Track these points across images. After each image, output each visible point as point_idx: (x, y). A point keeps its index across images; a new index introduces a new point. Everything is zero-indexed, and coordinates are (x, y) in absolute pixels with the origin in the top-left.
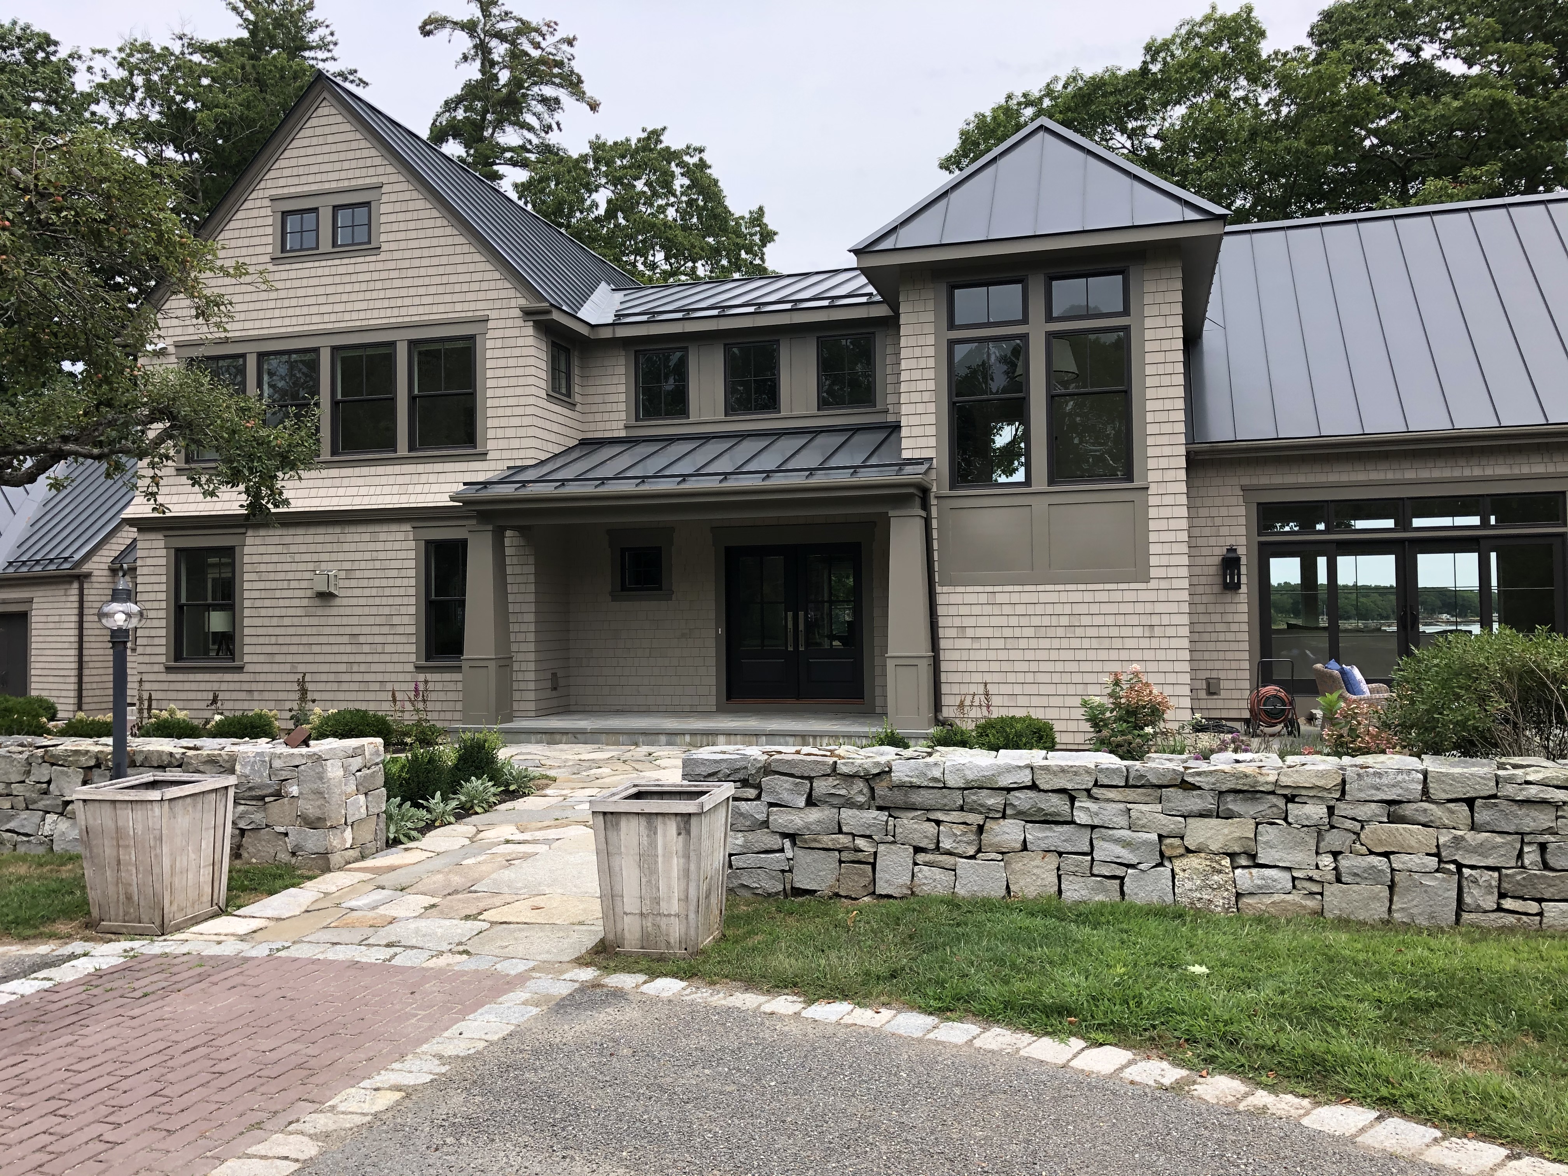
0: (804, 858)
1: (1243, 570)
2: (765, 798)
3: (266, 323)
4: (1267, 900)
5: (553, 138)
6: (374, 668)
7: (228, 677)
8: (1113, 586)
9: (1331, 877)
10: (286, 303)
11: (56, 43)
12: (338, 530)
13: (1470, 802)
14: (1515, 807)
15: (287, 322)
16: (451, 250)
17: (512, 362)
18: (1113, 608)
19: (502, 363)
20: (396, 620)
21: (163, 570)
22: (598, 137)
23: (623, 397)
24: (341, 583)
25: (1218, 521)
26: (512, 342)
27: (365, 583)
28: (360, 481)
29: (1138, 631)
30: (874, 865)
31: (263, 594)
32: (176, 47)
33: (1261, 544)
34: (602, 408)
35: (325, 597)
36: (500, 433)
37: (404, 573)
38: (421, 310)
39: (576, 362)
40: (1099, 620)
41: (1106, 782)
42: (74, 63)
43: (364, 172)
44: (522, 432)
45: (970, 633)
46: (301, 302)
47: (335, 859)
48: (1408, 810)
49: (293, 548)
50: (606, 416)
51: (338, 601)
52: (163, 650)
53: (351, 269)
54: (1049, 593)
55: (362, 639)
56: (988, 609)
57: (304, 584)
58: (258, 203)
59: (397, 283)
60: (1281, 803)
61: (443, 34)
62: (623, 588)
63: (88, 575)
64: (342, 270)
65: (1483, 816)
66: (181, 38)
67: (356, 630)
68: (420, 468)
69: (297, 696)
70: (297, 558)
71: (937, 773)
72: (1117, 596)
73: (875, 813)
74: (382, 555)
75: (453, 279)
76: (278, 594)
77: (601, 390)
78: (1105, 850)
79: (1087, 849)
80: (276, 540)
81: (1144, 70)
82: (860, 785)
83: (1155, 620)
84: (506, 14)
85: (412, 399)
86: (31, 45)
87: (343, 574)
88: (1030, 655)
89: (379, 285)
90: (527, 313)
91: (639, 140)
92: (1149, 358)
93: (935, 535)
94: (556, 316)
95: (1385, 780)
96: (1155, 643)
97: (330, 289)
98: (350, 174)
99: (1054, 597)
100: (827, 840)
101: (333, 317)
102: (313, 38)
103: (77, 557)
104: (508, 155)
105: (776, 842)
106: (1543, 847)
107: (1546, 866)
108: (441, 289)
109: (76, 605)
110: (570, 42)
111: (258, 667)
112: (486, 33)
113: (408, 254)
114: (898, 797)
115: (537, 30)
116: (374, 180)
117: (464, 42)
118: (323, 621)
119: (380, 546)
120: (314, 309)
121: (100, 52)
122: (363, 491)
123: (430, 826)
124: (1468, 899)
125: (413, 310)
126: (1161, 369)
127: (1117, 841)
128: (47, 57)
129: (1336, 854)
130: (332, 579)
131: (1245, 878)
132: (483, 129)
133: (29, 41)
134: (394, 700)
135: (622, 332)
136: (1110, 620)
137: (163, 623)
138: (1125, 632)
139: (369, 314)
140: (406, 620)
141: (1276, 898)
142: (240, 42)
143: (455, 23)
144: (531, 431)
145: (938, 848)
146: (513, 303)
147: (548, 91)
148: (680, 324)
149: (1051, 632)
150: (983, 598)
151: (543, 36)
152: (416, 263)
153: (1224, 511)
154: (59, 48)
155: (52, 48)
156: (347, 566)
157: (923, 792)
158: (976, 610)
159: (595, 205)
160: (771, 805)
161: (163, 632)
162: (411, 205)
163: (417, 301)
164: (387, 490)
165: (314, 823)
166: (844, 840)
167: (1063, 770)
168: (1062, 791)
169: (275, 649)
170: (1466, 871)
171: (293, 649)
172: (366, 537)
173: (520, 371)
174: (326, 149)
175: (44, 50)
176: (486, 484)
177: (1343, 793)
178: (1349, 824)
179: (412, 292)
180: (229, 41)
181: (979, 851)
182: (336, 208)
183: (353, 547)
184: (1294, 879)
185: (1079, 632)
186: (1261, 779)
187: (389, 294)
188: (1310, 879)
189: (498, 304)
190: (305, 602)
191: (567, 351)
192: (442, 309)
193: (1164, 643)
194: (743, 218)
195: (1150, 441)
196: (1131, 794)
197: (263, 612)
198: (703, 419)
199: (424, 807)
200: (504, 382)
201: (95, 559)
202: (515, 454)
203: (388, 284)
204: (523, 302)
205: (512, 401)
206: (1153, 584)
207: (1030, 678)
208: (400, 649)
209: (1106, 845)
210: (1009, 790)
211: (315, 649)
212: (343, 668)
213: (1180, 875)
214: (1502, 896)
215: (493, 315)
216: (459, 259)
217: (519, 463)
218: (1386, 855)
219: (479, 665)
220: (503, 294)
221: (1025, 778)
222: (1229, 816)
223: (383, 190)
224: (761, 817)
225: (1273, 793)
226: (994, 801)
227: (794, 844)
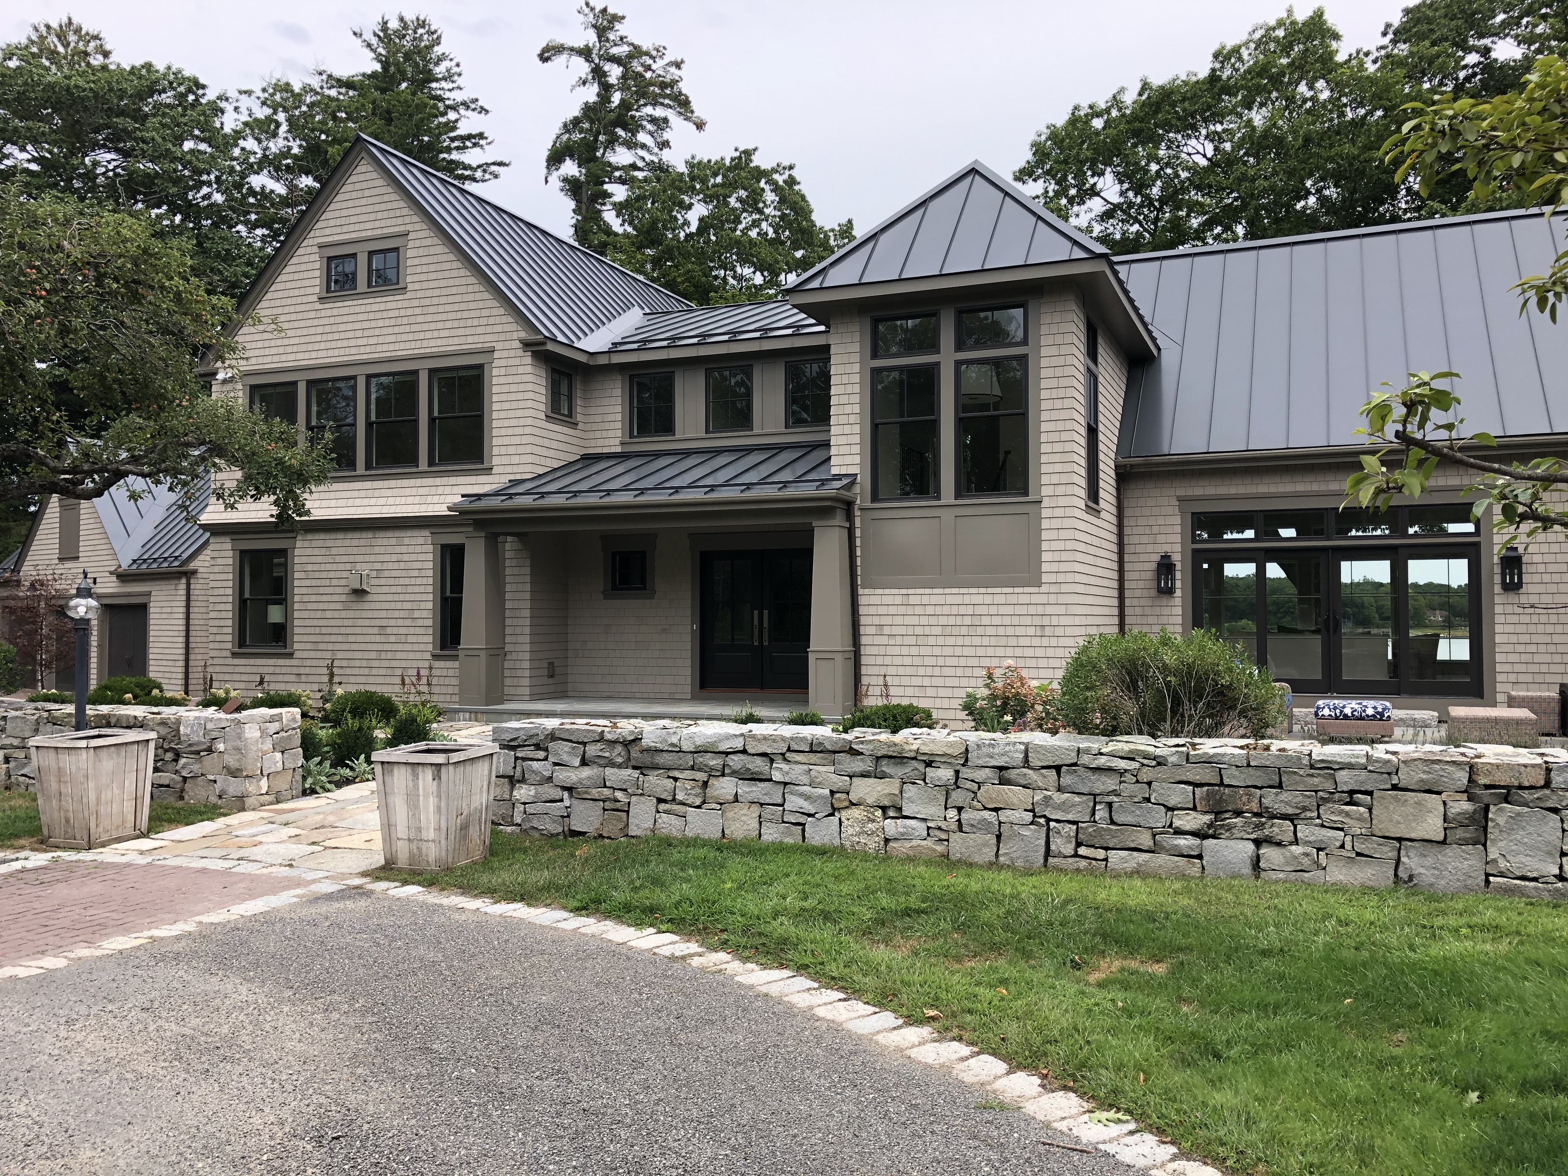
0: (579, 807)
1: (1178, 575)
2: (551, 759)
3: (314, 355)
4: (908, 845)
5: (667, 156)
6: (399, 655)
7: (281, 662)
8: (1010, 590)
9: (954, 827)
10: (330, 337)
11: (204, 87)
12: (370, 535)
13: (1058, 768)
14: (1090, 773)
15: (330, 353)
16: (463, 289)
17: (514, 388)
18: (1009, 610)
19: (505, 389)
20: (417, 614)
21: (230, 569)
22: (693, 158)
23: (619, 417)
24: (374, 582)
25: (1155, 530)
26: (513, 370)
27: (392, 581)
28: (389, 493)
29: (1031, 631)
30: (628, 812)
31: (310, 591)
32: (315, 82)
33: (1195, 552)
34: (601, 426)
35: (359, 593)
36: (503, 450)
37: (423, 573)
38: (439, 342)
39: (578, 386)
40: (996, 621)
41: (796, 748)
42: (223, 104)
43: (394, 222)
44: (521, 449)
45: (887, 630)
46: (342, 336)
47: (249, 801)
48: (1012, 774)
49: (334, 551)
50: (605, 435)
51: (369, 597)
52: (230, 638)
53: (382, 307)
54: (954, 596)
55: (389, 631)
56: (902, 610)
57: (343, 582)
58: (309, 250)
59: (420, 319)
60: (921, 767)
61: (560, 60)
62: (614, 588)
63: (194, 572)
64: (375, 307)
65: (1066, 780)
66: (321, 74)
67: (384, 623)
68: (438, 481)
69: (326, 679)
70: (338, 559)
71: (674, 740)
72: (1013, 599)
73: (630, 771)
74: (405, 557)
75: (466, 315)
76: (321, 590)
77: (601, 410)
78: (794, 802)
79: (780, 801)
80: (320, 543)
81: (1213, 78)
82: (619, 748)
83: (1046, 621)
84: (622, 39)
85: (432, 420)
86: (182, 89)
87: (374, 574)
88: (937, 651)
89: (405, 321)
90: (526, 345)
91: (733, 159)
92: (1044, 384)
93: (858, 542)
94: (550, 347)
95: (996, 751)
96: (1045, 642)
97: (366, 325)
98: (383, 223)
99: (958, 600)
100: (595, 793)
101: (368, 349)
102: (440, 70)
103: (185, 556)
104: (617, 174)
105: (557, 793)
106: (1110, 805)
107: (1113, 822)
108: (456, 324)
109: (184, 598)
110: (678, 65)
111: (305, 655)
112: (600, 58)
113: (429, 293)
114: (647, 759)
115: (647, 54)
116: (402, 229)
117: (581, 68)
118: (357, 614)
119: (404, 549)
120: (352, 343)
121: (245, 92)
122: (391, 501)
123: (348, 782)
124: (1053, 847)
125: (432, 343)
126: (1054, 394)
127: (801, 795)
128: (197, 100)
129: (960, 809)
130: (364, 578)
131: (892, 827)
132: (596, 149)
133: (180, 84)
134: (403, 683)
135: (617, 359)
136: (1007, 621)
137: (230, 615)
138: (1020, 631)
139: (397, 346)
140: (425, 614)
141: (914, 843)
142: (374, 75)
143: (572, 49)
144: (529, 449)
145: (674, 799)
146: (515, 335)
147: (659, 112)
148: (665, 351)
149: (956, 630)
150: (898, 600)
151: (653, 58)
152: (435, 301)
153: (1161, 521)
154: (207, 91)
155: (200, 92)
156: (378, 566)
157: (665, 754)
158: (893, 610)
159: (686, 223)
160: (556, 764)
161: (230, 623)
162: (432, 251)
163: (436, 334)
164: (410, 500)
165: (235, 773)
166: (606, 792)
167: (765, 738)
168: (764, 755)
169: (319, 638)
170: (1052, 824)
171: (333, 638)
172: (393, 541)
173: (520, 396)
174: (363, 202)
175: (194, 93)
176: (479, 497)
177: (967, 760)
178: (969, 785)
179: (433, 326)
180: (364, 75)
181: (704, 802)
182: (371, 253)
183: (382, 550)
184: (929, 828)
185: (980, 631)
186: (907, 747)
187: (414, 328)
188: (940, 828)
189: (502, 337)
190: (343, 598)
191: (569, 377)
192: (456, 341)
193: (1054, 642)
194: (833, 230)
195: (1044, 459)
196: (813, 758)
197: (310, 606)
198: (687, 436)
199: (347, 766)
200: (506, 406)
201: (201, 557)
202: (516, 469)
203: (412, 320)
204: (523, 335)
205: (513, 422)
206: (1044, 588)
207: (937, 671)
208: (421, 639)
209: (793, 798)
210: (727, 754)
211: (352, 638)
212: (373, 655)
213: (845, 823)
214: (1079, 844)
215: (498, 346)
216: (471, 297)
217: (518, 477)
218: (996, 810)
219: (472, 654)
220: (507, 328)
221: (738, 744)
222: (883, 776)
223: (410, 237)
224: (547, 774)
225: (915, 758)
226: (715, 762)
227: (571, 796)
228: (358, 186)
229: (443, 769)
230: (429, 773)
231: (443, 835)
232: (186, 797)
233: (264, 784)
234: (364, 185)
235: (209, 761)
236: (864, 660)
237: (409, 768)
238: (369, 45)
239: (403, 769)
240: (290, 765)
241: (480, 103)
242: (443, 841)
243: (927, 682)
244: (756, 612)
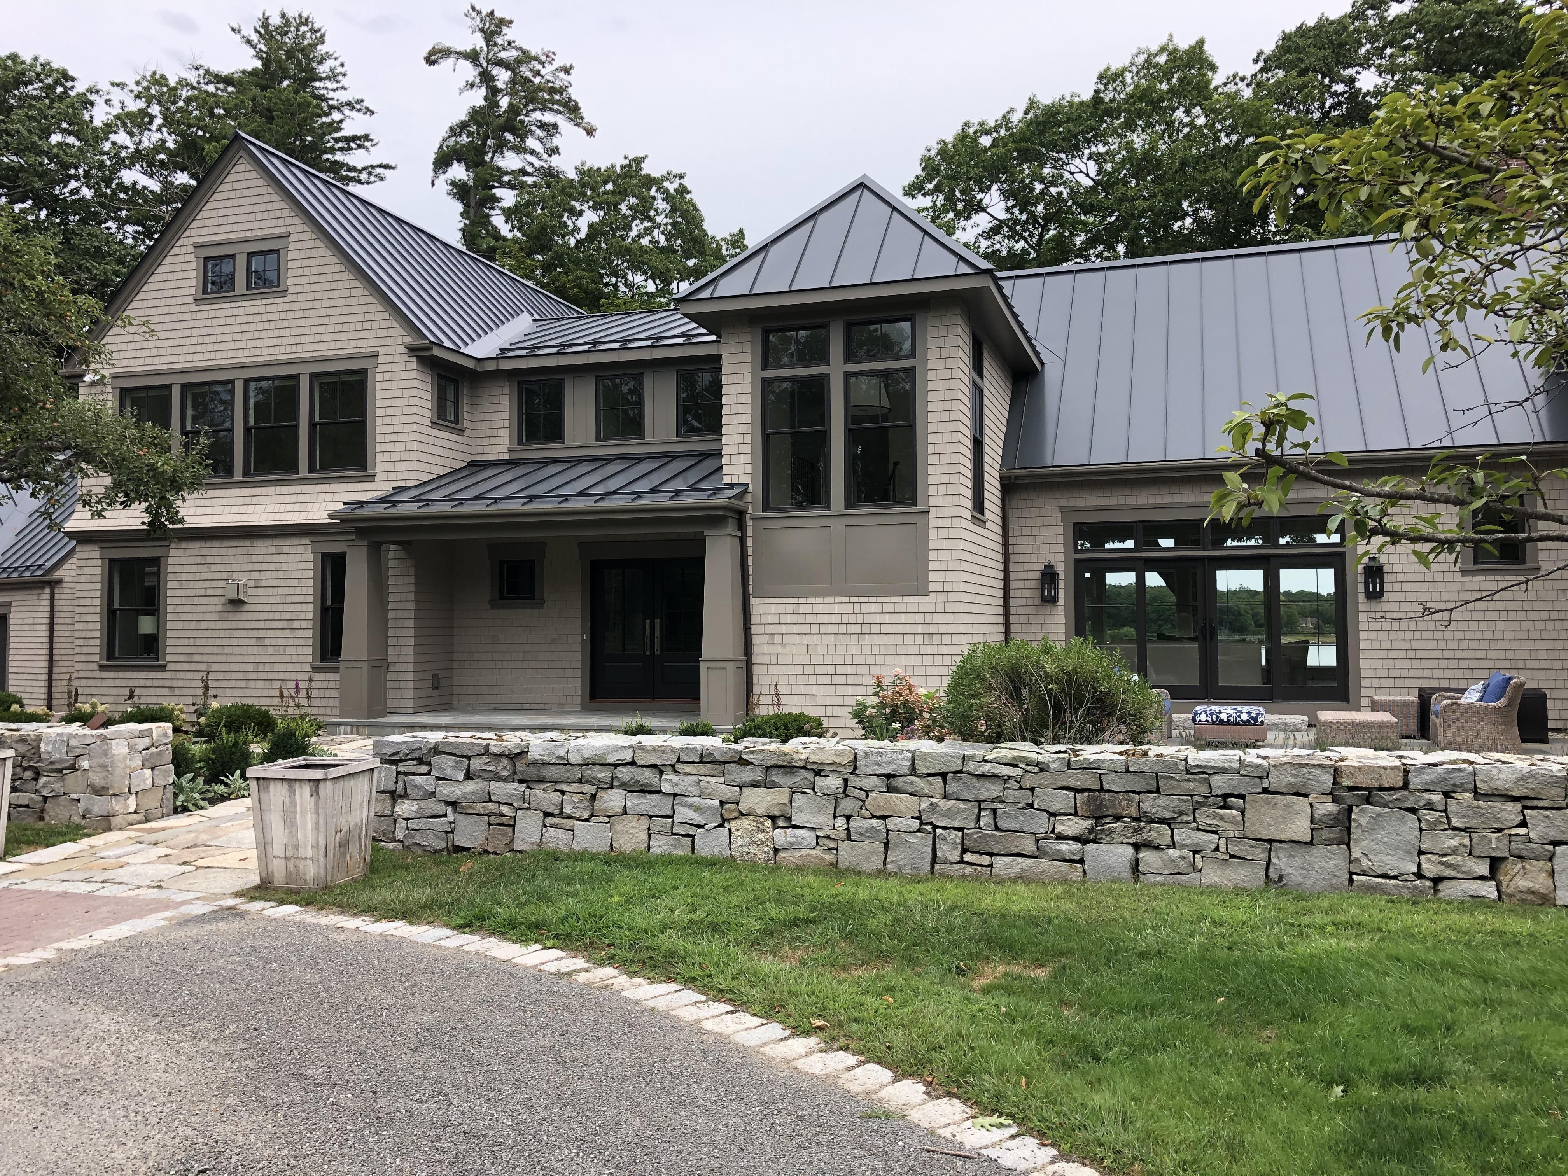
0: (463, 822)
1: (1061, 584)
2: (435, 773)
3: (189, 358)
4: (797, 854)
5: (555, 161)
6: (277, 667)
7: (153, 674)
8: (899, 599)
9: (843, 835)
10: (207, 339)
11: (73, 79)
12: (248, 543)
13: (944, 776)
14: (975, 780)
15: (207, 356)
16: (347, 293)
17: (398, 393)
18: (898, 618)
19: (389, 394)
20: (296, 625)
21: (98, 578)
22: (583, 164)
23: (507, 424)
24: (251, 591)
25: (1039, 540)
26: (398, 376)
27: (270, 591)
28: (267, 500)
29: (919, 639)
30: (514, 826)
31: (184, 601)
32: (192, 77)
33: (1077, 561)
34: (488, 433)
35: (236, 603)
36: (387, 457)
37: (303, 583)
38: (321, 346)
39: (465, 391)
40: (886, 629)
41: (686, 759)
42: (93, 97)
43: (274, 223)
44: (405, 456)
45: (778, 639)
46: (220, 338)
47: (115, 821)
48: (899, 782)
49: (210, 560)
50: (492, 441)
51: (246, 608)
52: (97, 650)
53: (262, 309)
54: (844, 605)
55: (267, 642)
56: (794, 619)
57: (219, 592)
58: (184, 250)
59: (301, 322)
60: (810, 776)
61: (448, 63)
62: (501, 598)
63: (59, 582)
64: (254, 310)
65: (952, 787)
66: (197, 69)
67: (262, 634)
68: (319, 488)
69: (200, 692)
70: (213, 568)
71: (562, 752)
72: (902, 608)
73: (516, 785)
74: (284, 566)
75: (349, 318)
76: (196, 600)
77: (488, 417)
78: (684, 814)
79: (669, 813)
80: (195, 552)
81: (1097, 99)
82: (505, 762)
83: (934, 629)
84: (509, 43)
85: (313, 426)
86: (50, 81)
87: (251, 583)
88: (828, 660)
89: (286, 324)
90: (412, 350)
91: (622, 167)
92: (931, 396)
93: (750, 551)
94: (436, 352)
95: (884, 759)
96: (933, 650)
97: (244, 328)
98: (263, 224)
99: (848, 608)
100: (479, 807)
101: (247, 353)
102: (323, 69)
103: (49, 565)
104: (506, 179)
105: (441, 808)
106: (994, 811)
107: (997, 828)
108: (338, 328)
109: (48, 608)
110: (567, 71)
111: (179, 667)
112: (488, 61)
113: (311, 296)
114: (533, 772)
115: (536, 59)
116: (283, 230)
117: (468, 71)
118: (234, 625)
119: (283, 558)
120: (230, 346)
121: (118, 85)
122: (270, 508)
123: (223, 798)
124: (939, 854)
125: (314, 347)
126: (941, 406)
127: (690, 806)
128: (65, 92)
129: (848, 818)
130: (241, 588)
131: (781, 836)
132: (485, 153)
133: (48, 76)
134: (282, 696)
135: (505, 365)
136: (896, 629)
137: (98, 626)
138: (908, 639)
139: (277, 350)
140: (304, 625)
141: (804, 852)
142: (254, 72)
143: (459, 53)
144: (413, 455)
145: (561, 813)
146: (400, 340)
147: (548, 117)
148: (555, 358)
149: (846, 639)
150: (790, 609)
151: (543, 63)
152: (318, 304)
153: (1044, 531)
154: (76, 84)
155: (69, 84)
156: (255, 575)
157: (552, 768)
158: (784, 619)
159: (577, 229)
160: (439, 779)
161: (97, 634)
162: (315, 253)
163: (317, 338)
164: (289, 507)
165: (100, 791)
166: (492, 807)
167: (654, 749)
168: (653, 766)
169: (193, 650)
170: (939, 831)
171: (209, 650)
172: (272, 550)
173: (405, 402)
174: (242, 201)
175: (62, 85)
176: (361, 504)
177: (855, 768)
178: (857, 793)
179: (314, 330)
180: (244, 72)
181: (592, 815)
182: (250, 255)
183: (260, 559)
184: (818, 837)
185: (870, 639)
186: (796, 757)
187: (295, 331)
188: (828, 837)
189: (387, 341)
190: (219, 608)
191: (456, 383)
192: (339, 345)
193: (941, 650)
194: (724, 239)
195: (931, 470)
196: (703, 768)
197: (184, 617)
198: (577, 443)
199: (222, 782)
200: (391, 411)
201: (66, 566)
202: (400, 476)
203: (293, 323)
204: (408, 340)
205: (397, 429)
206: (932, 597)
207: (828, 679)
208: (300, 650)
209: (682, 809)
210: (616, 766)
211: (227, 650)
212: (250, 667)
213: (735, 833)
214: (965, 851)
215: (382, 351)
216: (354, 301)
217: (402, 484)
218: (884, 818)
219: (353, 666)
220: (392, 332)
221: (627, 756)
222: (772, 786)
223: (291, 239)
224: (430, 788)
225: (804, 768)
226: (603, 774)
227: (455, 811)
228: (236, 186)
229: (322, 785)
230: (307, 789)
231: (322, 853)
232: (47, 818)
233: (132, 802)
234: (244, 185)
235: (72, 780)
236: (756, 669)
237: (286, 784)
238: (249, 41)
239: (280, 784)
240: (160, 782)
241: (365, 104)
242: (322, 859)
243: (818, 690)
244: (648, 622)
